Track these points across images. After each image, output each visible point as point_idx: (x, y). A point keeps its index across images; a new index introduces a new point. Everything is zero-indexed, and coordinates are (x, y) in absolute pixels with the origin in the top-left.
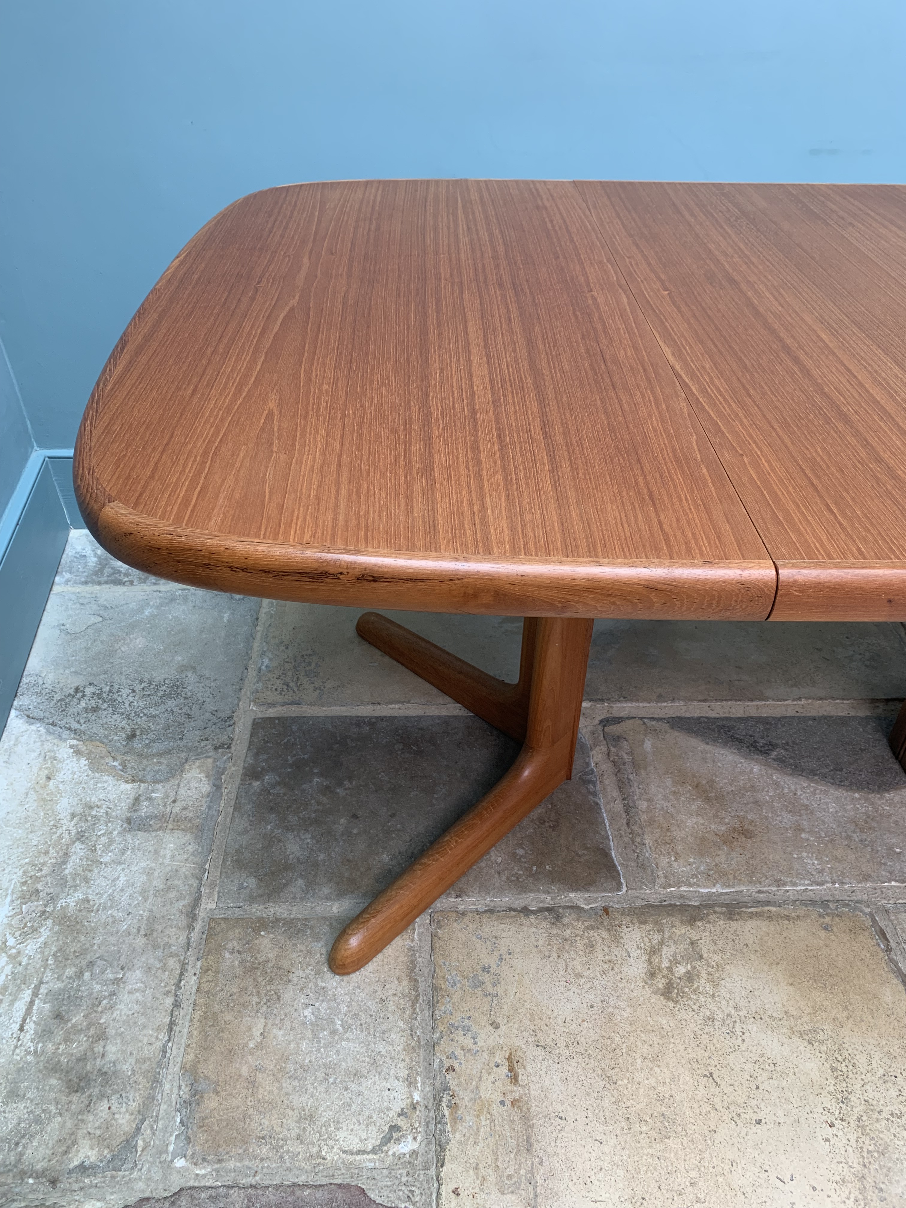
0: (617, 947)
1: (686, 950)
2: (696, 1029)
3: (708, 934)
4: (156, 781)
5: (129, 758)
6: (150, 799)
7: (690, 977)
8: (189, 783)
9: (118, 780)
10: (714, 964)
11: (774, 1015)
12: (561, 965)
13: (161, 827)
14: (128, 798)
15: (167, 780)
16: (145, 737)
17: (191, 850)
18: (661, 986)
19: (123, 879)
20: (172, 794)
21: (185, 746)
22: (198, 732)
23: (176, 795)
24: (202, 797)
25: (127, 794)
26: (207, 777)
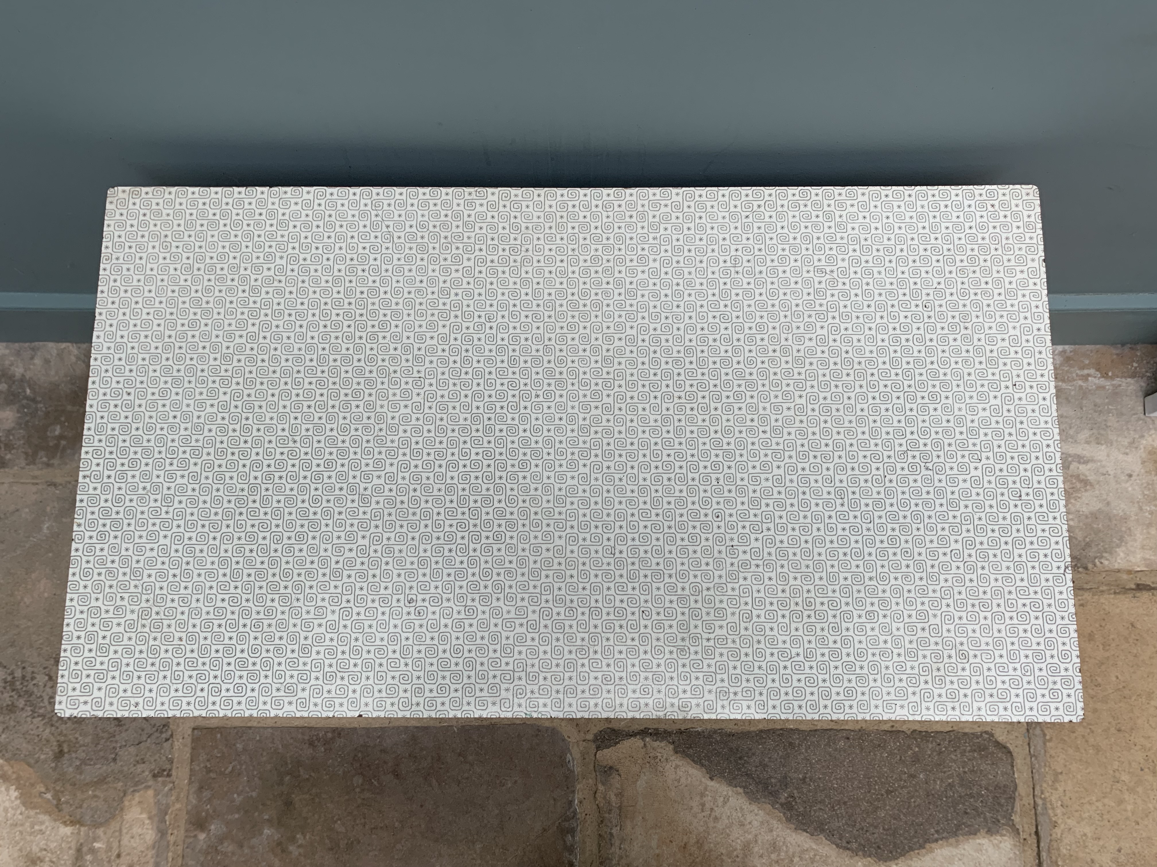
4: (96, 825)
5: (62, 789)
6: (93, 851)
8: (131, 827)
9: (55, 820)
14: (70, 848)
15: (107, 822)
16: (74, 755)
20: (115, 845)
21: (121, 772)
22: (132, 750)
23: (120, 846)
24: (147, 849)
25: (68, 842)
26: (150, 818)
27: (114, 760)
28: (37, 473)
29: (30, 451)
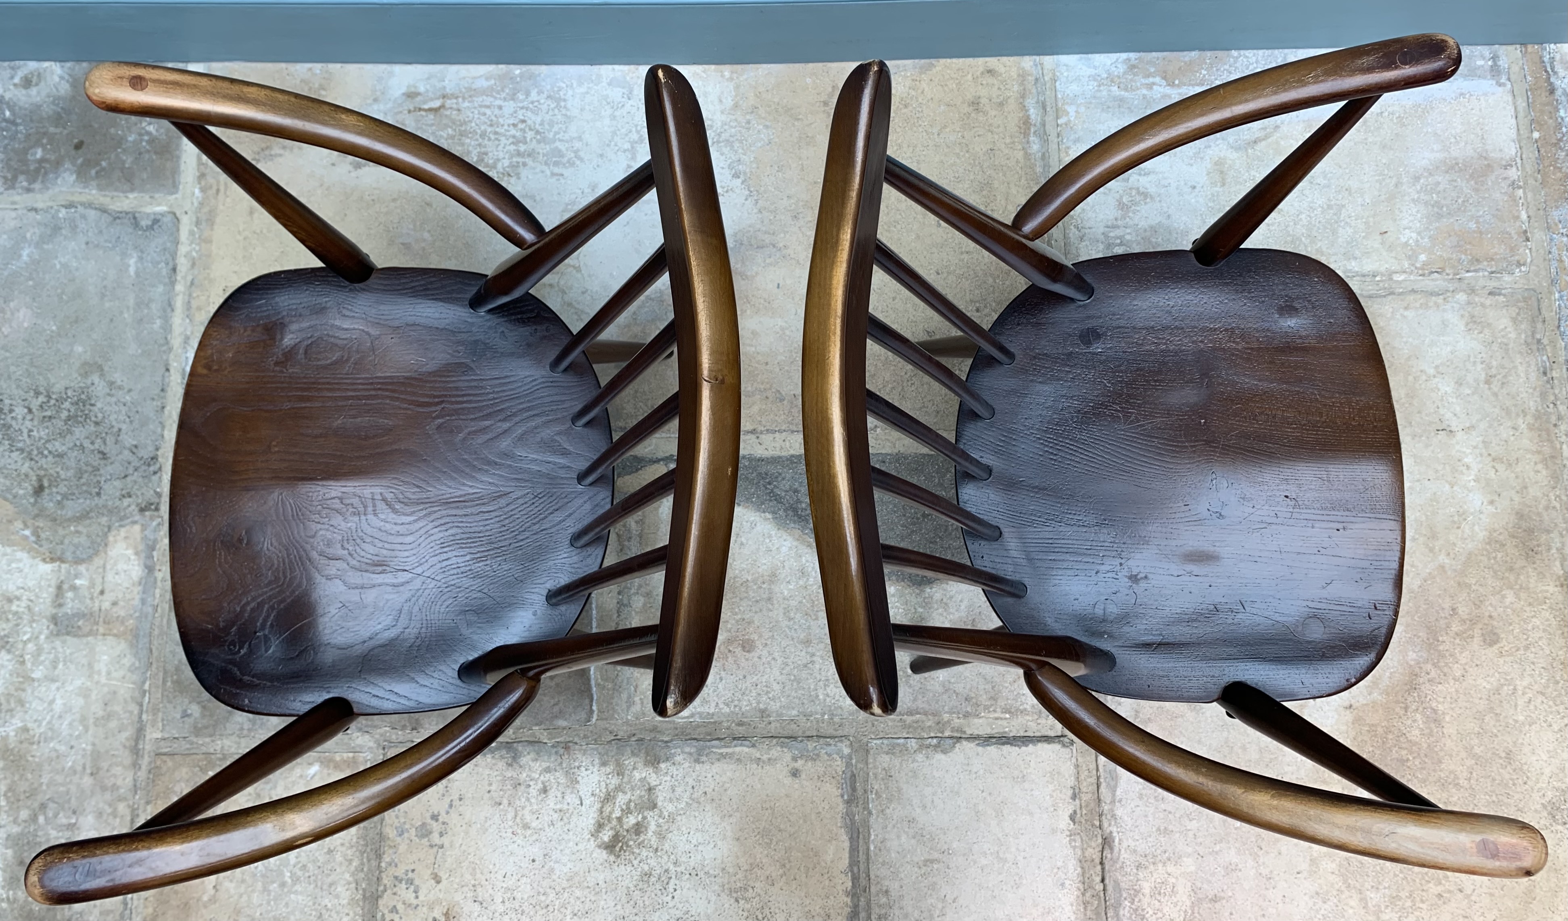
0: (572, 793)
1: (641, 797)
2: (631, 885)
3: (669, 778)
4: (78, 561)
5: (41, 525)
6: (74, 588)
7: (638, 829)
8: (115, 564)
9: (34, 558)
10: (666, 814)
11: (711, 872)
12: (510, 815)
13: (91, 630)
14: (49, 586)
15: (90, 559)
16: (54, 490)
17: (128, 665)
18: (606, 839)
19: (59, 702)
20: (99, 581)
21: (105, 506)
22: (117, 483)
23: (103, 583)
24: (133, 585)
25: (48, 580)
26: (137, 554)
27: (98, 494)
28: (17, 198)
29: (9, 176)
